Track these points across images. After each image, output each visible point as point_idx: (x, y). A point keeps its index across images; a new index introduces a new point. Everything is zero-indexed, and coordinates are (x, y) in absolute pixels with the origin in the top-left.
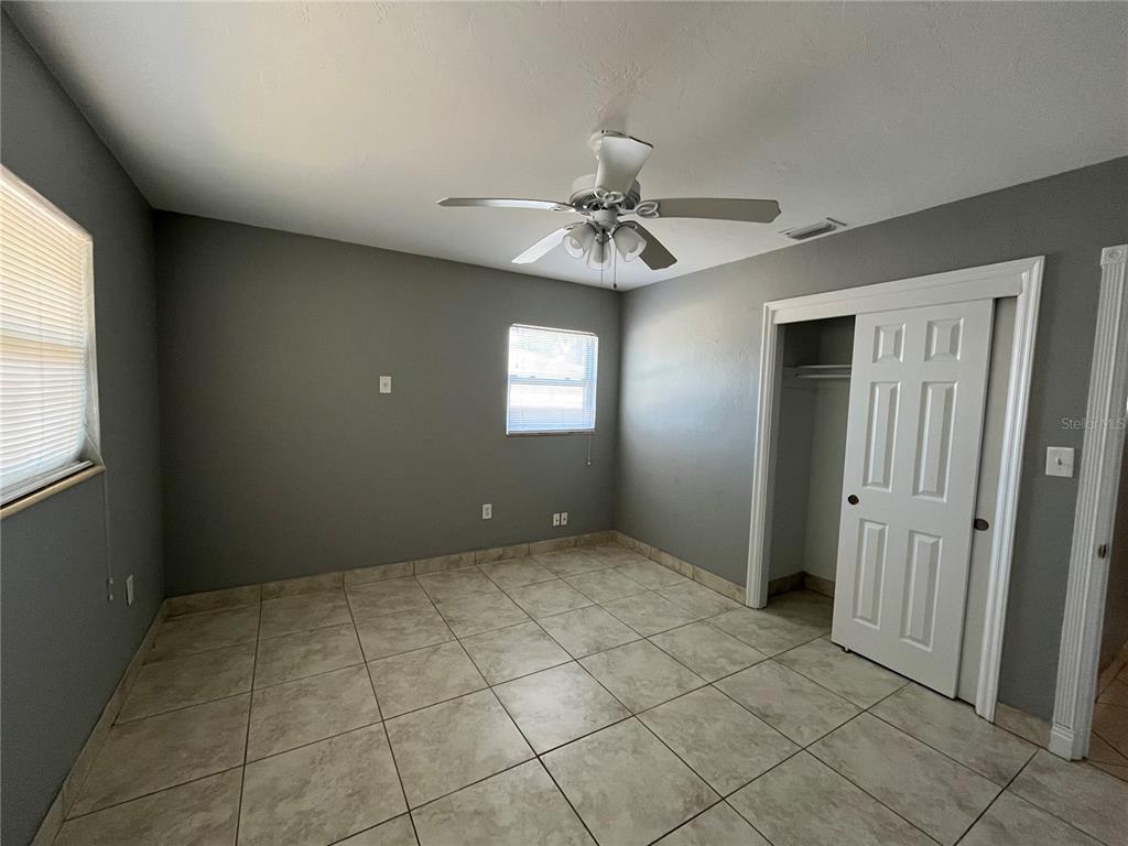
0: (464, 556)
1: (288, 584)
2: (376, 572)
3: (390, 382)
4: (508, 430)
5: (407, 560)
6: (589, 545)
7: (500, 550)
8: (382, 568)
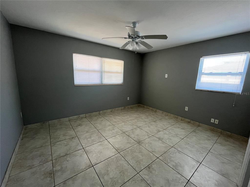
0: (179, 117)
1: (150, 108)
2: (161, 112)
3: (167, 76)
4: (196, 88)
5: (167, 112)
6: (229, 136)
7: (189, 120)
8: (162, 112)
